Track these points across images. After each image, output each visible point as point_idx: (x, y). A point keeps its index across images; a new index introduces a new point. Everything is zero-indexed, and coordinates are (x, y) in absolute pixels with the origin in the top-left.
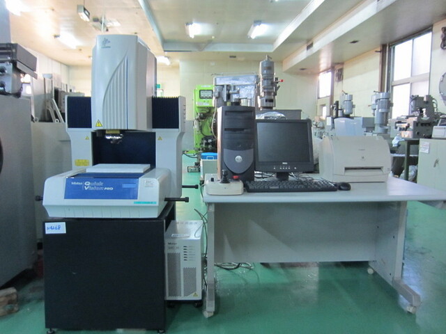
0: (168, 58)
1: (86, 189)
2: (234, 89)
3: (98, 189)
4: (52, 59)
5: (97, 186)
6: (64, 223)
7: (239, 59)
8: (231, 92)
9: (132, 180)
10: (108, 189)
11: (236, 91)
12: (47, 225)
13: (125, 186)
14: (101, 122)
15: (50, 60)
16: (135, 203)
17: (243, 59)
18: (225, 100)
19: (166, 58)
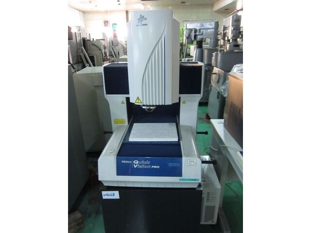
0: (144, 4)
1: (135, 167)
2: (200, 32)
3: (146, 167)
4: (75, 8)
5: (145, 165)
6: (118, 192)
7: (187, 4)
8: (197, 34)
9: (176, 158)
10: (155, 167)
11: (200, 33)
12: (104, 193)
13: (170, 165)
14: (141, 99)
15: (73, 9)
16: (180, 180)
17: (189, 3)
18: (193, 39)
19: (142, 5)
